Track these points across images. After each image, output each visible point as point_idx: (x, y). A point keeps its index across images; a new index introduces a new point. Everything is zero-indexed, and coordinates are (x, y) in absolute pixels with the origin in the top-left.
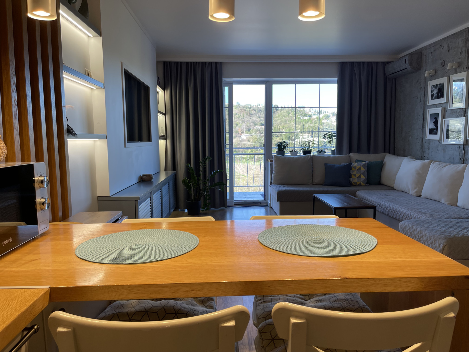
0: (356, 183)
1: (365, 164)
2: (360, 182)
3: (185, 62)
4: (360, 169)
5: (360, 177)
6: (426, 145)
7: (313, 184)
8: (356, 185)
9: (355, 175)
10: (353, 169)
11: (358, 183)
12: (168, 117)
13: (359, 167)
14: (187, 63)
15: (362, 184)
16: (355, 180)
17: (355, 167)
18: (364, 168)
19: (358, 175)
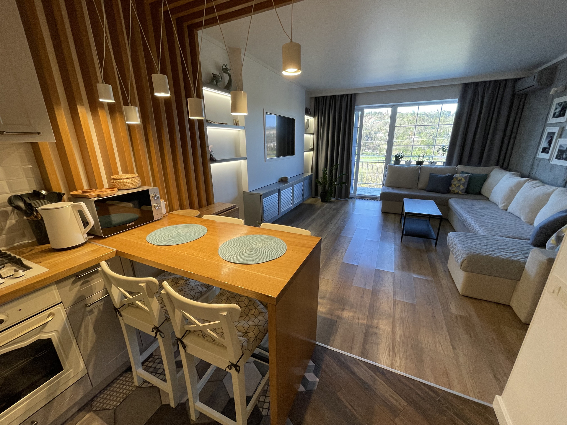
0: (454, 191)
1: (467, 176)
2: (458, 191)
3: (329, 96)
4: (461, 180)
5: (459, 186)
6: (536, 162)
7: (417, 189)
8: (453, 192)
9: (455, 185)
10: (455, 179)
11: (456, 192)
12: (315, 136)
13: (460, 178)
14: (331, 96)
15: (460, 192)
16: (454, 189)
17: (457, 178)
18: (465, 179)
19: (457, 185)
